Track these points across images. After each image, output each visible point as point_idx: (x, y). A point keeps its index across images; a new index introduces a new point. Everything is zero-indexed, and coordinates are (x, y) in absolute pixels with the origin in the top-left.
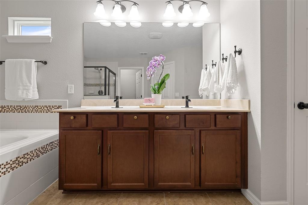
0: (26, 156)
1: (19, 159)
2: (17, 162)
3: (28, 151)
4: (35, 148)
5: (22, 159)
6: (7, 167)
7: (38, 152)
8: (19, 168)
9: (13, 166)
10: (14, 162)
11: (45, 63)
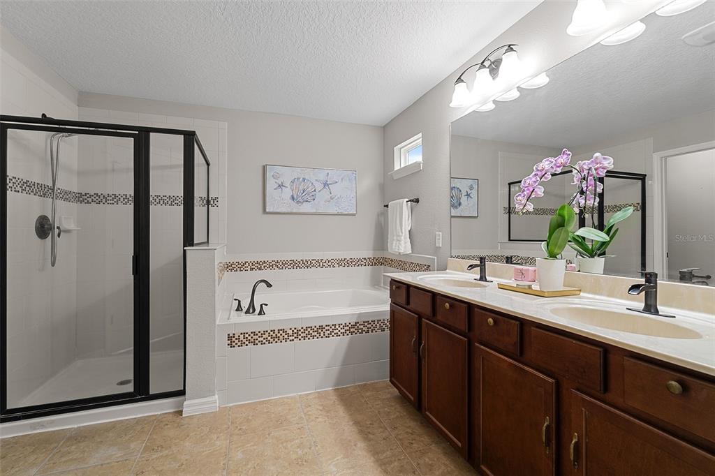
0: (366, 324)
1: (358, 325)
2: (356, 327)
3: (370, 319)
4: (379, 319)
5: (362, 327)
6: (346, 328)
7: (382, 324)
8: (358, 334)
9: (352, 330)
10: (353, 326)
11: (417, 201)
